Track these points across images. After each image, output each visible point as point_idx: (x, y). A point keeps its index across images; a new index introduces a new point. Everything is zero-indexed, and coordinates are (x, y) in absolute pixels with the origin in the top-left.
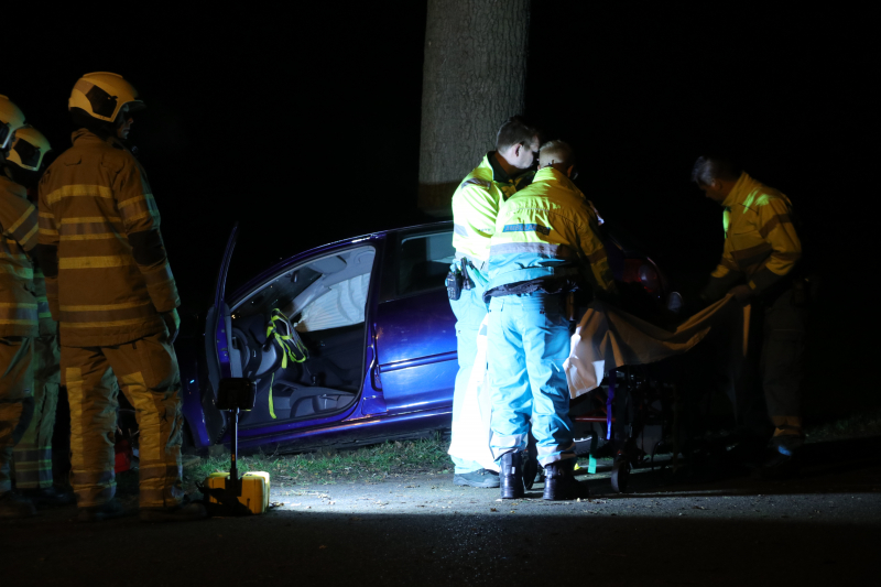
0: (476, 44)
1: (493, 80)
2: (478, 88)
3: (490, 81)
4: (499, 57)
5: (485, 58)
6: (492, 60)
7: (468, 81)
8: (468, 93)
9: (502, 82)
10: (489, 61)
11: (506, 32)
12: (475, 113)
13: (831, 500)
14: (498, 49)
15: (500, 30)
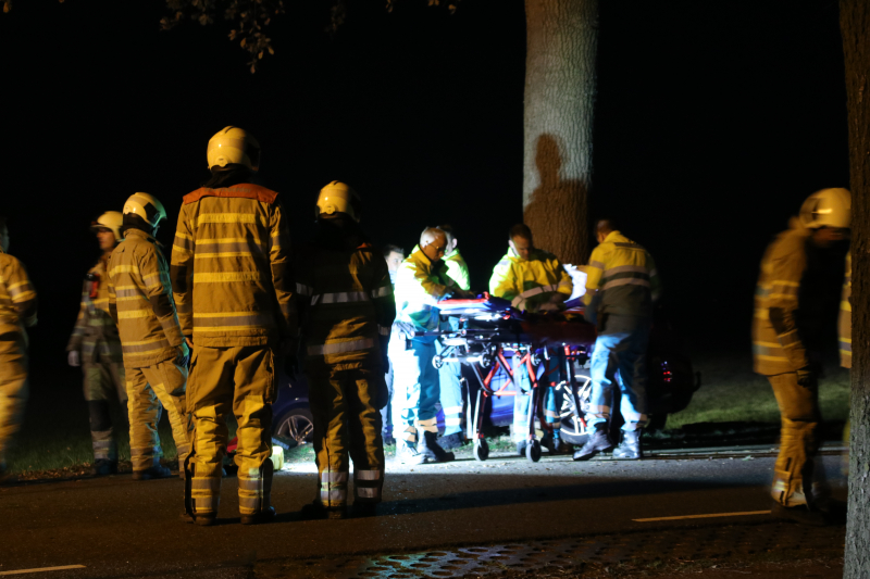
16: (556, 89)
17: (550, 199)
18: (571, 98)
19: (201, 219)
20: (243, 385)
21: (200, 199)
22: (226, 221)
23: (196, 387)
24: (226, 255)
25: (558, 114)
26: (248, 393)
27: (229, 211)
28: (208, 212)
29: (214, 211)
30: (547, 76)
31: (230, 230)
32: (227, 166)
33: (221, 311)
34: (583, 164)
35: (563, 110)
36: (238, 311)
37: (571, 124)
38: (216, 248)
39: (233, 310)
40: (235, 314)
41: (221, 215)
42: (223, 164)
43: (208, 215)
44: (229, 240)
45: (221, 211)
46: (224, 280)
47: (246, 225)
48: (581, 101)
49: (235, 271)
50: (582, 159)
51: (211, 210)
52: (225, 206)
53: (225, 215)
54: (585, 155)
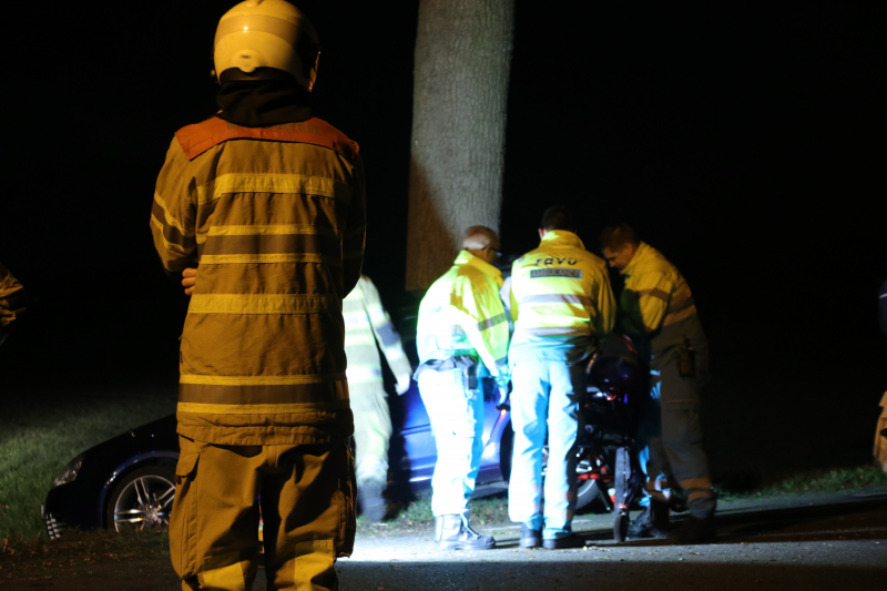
0: (459, 143)
1: (475, 175)
2: (461, 182)
3: (472, 176)
4: (480, 154)
5: (467, 155)
6: (474, 157)
7: (453, 176)
8: (452, 187)
9: (483, 177)
10: (470, 158)
11: (486, 132)
12: (459, 204)
13: (807, 546)
14: (478, 147)
15: (481, 131)
16: (469, 40)
17: (455, 186)
18: (488, 54)
19: (224, 184)
20: (294, 521)
21: (225, 141)
22: (276, 189)
23: (200, 522)
24: (275, 258)
25: (471, 75)
26: (310, 537)
27: (283, 170)
28: (240, 170)
29: (253, 169)
30: (457, 23)
31: (285, 208)
32: (258, 70)
33: (260, 373)
34: (497, 142)
35: (477, 70)
36: (295, 372)
37: (486, 88)
38: (256, 244)
39: (284, 372)
40: (290, 380)
41: (267, 177)
42: (247, 66)
43: (239, 177)
44: (282, 229)
45: (266, 168)
46: (270, 309)
47: (316, 199)
48: (499, 59)
49: (292, 291)
50: (497, 134)
51: (247, 164)
52: (274, 160)
53: (275, 176)
54: (499, 129)
